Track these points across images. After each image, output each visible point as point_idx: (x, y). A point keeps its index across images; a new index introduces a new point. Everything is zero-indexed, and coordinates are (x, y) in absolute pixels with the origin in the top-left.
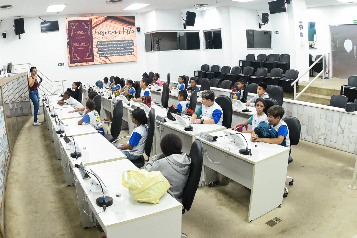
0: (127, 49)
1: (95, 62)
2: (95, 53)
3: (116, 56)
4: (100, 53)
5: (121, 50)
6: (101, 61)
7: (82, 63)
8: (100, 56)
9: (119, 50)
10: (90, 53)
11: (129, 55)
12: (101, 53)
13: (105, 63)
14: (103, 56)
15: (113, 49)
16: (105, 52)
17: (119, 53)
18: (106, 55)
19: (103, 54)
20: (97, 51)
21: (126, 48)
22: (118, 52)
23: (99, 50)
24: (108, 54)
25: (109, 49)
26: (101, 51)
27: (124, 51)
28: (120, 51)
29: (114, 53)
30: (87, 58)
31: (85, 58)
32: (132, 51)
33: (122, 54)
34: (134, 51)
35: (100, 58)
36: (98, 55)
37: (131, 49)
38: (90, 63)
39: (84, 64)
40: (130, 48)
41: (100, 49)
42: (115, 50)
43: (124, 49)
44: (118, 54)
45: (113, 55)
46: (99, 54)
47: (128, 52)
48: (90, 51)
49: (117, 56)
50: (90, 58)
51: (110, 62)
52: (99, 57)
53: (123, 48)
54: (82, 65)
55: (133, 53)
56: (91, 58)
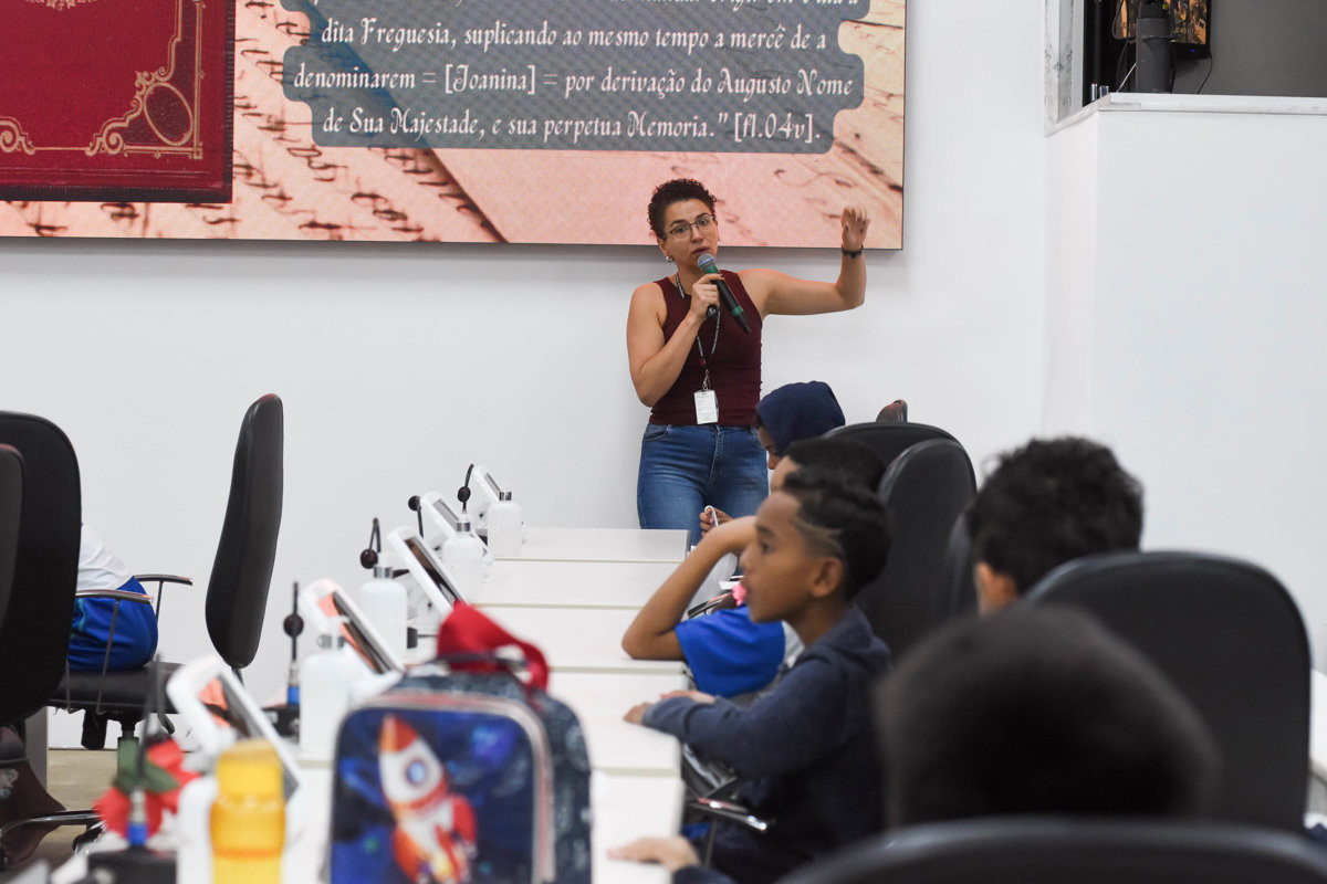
0: (748, 63)
1: (250, 213)
2: (253, 83)
3: (562, 142)
4: (322, 80)
5: (652, 61)
6: (332, 205)
7: (54, 213)
8: (332, 127)
9: (627, 60)
10: (183, 78)
11: (781, 144)
12: (343, 79)
13: (385, 232)
14: (370, 125)
15: (527, 37)
16: (408, 80)
17: (615, 106)
18: (421, 126)
19: (381, 101)
20: (279, 45)
21: (738, 39)
22: (609, 86)
23: (312, 38)
24: (455, 106)
25: (473, 37)
26: (345, 58)
27: (700, 87)
28: (637, 84)
29: (549, 104)
30: (129, 135)
31: (108, 141)
32: (835, 86)
33: (665, 128)
34: (855, 99)
35: (330, 154)
36: (301, 112)
37: (809, 56)
38: (171, 218)
39: (86, 218)
40: (799, 43)
41: (335, 33)
42: (555, 61)
43: (709, 59)
44: (604, 129)
45: (519, 127)
46: (313, 97)
47: (760, 105)
48: (185, 50)
49: (590, 143)
50: (175, 147)
51: (463, 229)
52: (305, 136)
53: (688, 40)
54: (45, 239)
55: (844, 122)
56: (189, 145)
